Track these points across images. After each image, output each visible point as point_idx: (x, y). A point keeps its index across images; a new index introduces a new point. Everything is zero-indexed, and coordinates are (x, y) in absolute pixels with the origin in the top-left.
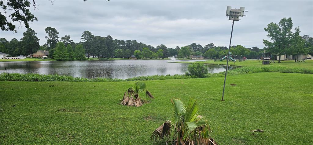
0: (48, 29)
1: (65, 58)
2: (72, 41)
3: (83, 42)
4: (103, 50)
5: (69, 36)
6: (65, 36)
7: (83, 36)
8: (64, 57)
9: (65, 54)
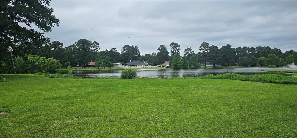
0: (173, 44)
1: (179, 67)
2: (193, 52)
3: (201, 52)
4: (218, 59)
5: (191, 48)
6: (188, 48)
7: (201, 47)
8: (178, 65)
9: (179, 64)
